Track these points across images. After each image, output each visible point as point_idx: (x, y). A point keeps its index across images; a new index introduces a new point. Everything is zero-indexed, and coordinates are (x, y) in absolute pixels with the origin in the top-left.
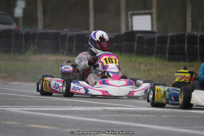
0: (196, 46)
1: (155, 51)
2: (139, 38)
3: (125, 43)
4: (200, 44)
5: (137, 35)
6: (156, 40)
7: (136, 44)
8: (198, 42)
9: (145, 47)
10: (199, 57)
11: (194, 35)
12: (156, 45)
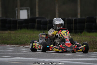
0: (72, 25)
1: (47, 27)
2: (38, 21)
3: (30, 24)
4: (74, 24)
5: (37, 20)
6: (48, 22)
7: (36, 25)
8: (73, 23)
9: (42, 26)
10: (74, 31)
11: (71, 19)
12: (48, 25)
